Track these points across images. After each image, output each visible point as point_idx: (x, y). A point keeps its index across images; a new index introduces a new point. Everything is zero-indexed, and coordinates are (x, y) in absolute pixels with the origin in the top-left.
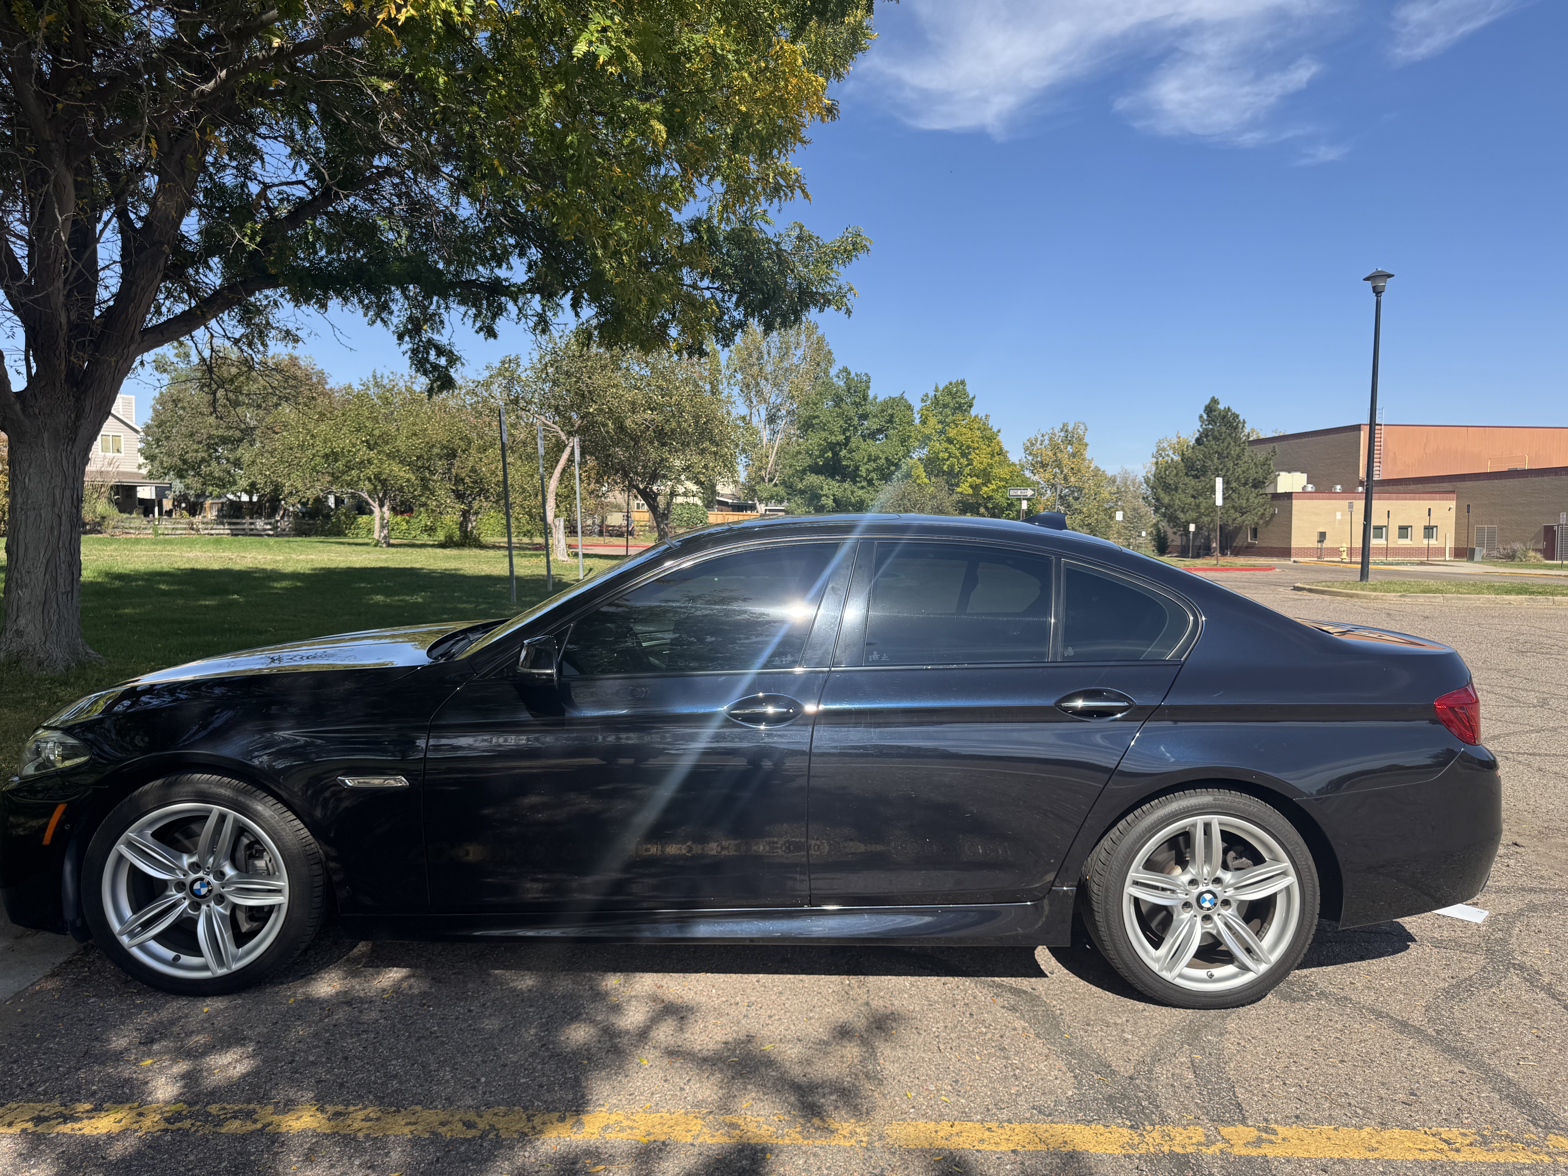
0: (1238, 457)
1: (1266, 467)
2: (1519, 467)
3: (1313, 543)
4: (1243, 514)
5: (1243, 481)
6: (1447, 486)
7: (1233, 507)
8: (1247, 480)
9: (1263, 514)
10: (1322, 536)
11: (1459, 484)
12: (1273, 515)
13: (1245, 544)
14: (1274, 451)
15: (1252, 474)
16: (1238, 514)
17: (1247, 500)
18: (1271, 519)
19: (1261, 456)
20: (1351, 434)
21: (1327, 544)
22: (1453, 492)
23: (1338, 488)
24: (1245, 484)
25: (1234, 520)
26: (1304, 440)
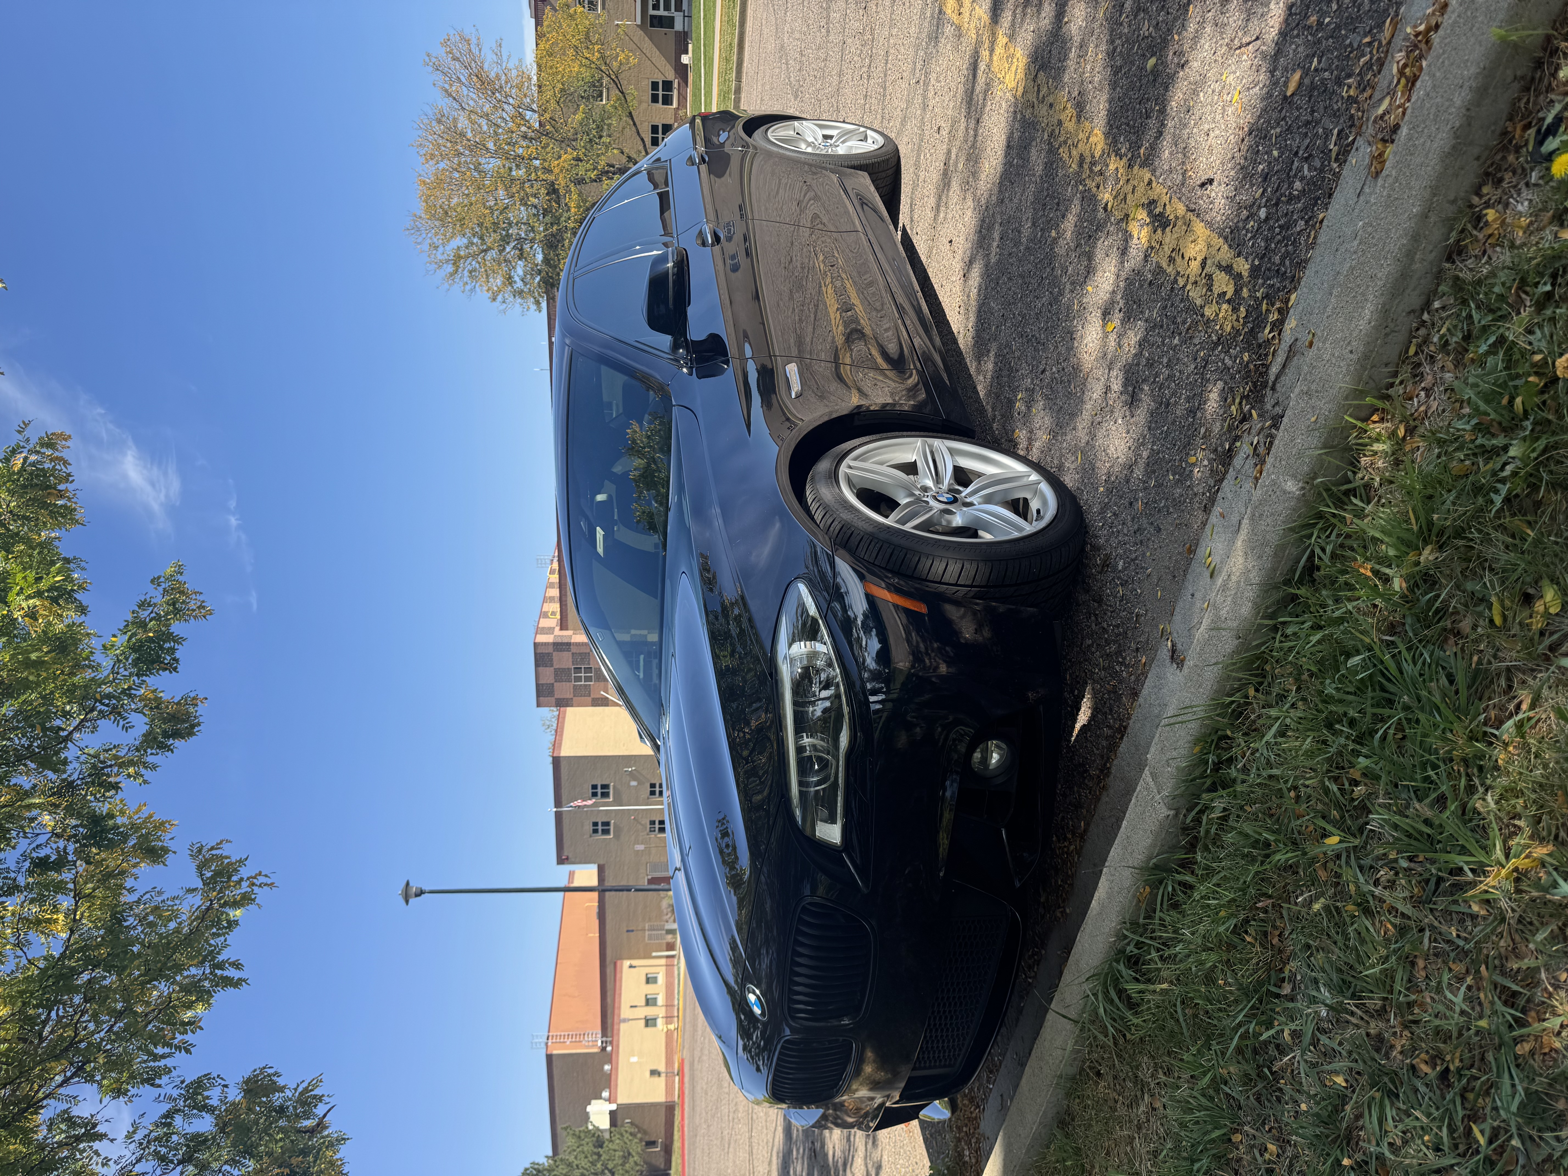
0: (570, 1165)
1: (582, 1135)
2: (596, 910)
3: (661, 1082)
4: (629, 1154)
5: (595, 1157)
6: (610, 970)
7: (623, 1165)
8: (595, 1153)
9: (631, 1134)
10: (654, 1073)
11: (608, 959)
12: (631, 1123)
13: (662, 1153)
14: (566, 1129)
15: (588, 1148)
16: (631, 1160)
17: (615, 1151)
18: (637, 1126)
19: (571, 1141)
20: (555, 1063)
21: (662, 1068)
22: (615, 964)
23: (607, 1067)
24: (599, 1155)
25: (636, 1163)
26: (557, 1111)
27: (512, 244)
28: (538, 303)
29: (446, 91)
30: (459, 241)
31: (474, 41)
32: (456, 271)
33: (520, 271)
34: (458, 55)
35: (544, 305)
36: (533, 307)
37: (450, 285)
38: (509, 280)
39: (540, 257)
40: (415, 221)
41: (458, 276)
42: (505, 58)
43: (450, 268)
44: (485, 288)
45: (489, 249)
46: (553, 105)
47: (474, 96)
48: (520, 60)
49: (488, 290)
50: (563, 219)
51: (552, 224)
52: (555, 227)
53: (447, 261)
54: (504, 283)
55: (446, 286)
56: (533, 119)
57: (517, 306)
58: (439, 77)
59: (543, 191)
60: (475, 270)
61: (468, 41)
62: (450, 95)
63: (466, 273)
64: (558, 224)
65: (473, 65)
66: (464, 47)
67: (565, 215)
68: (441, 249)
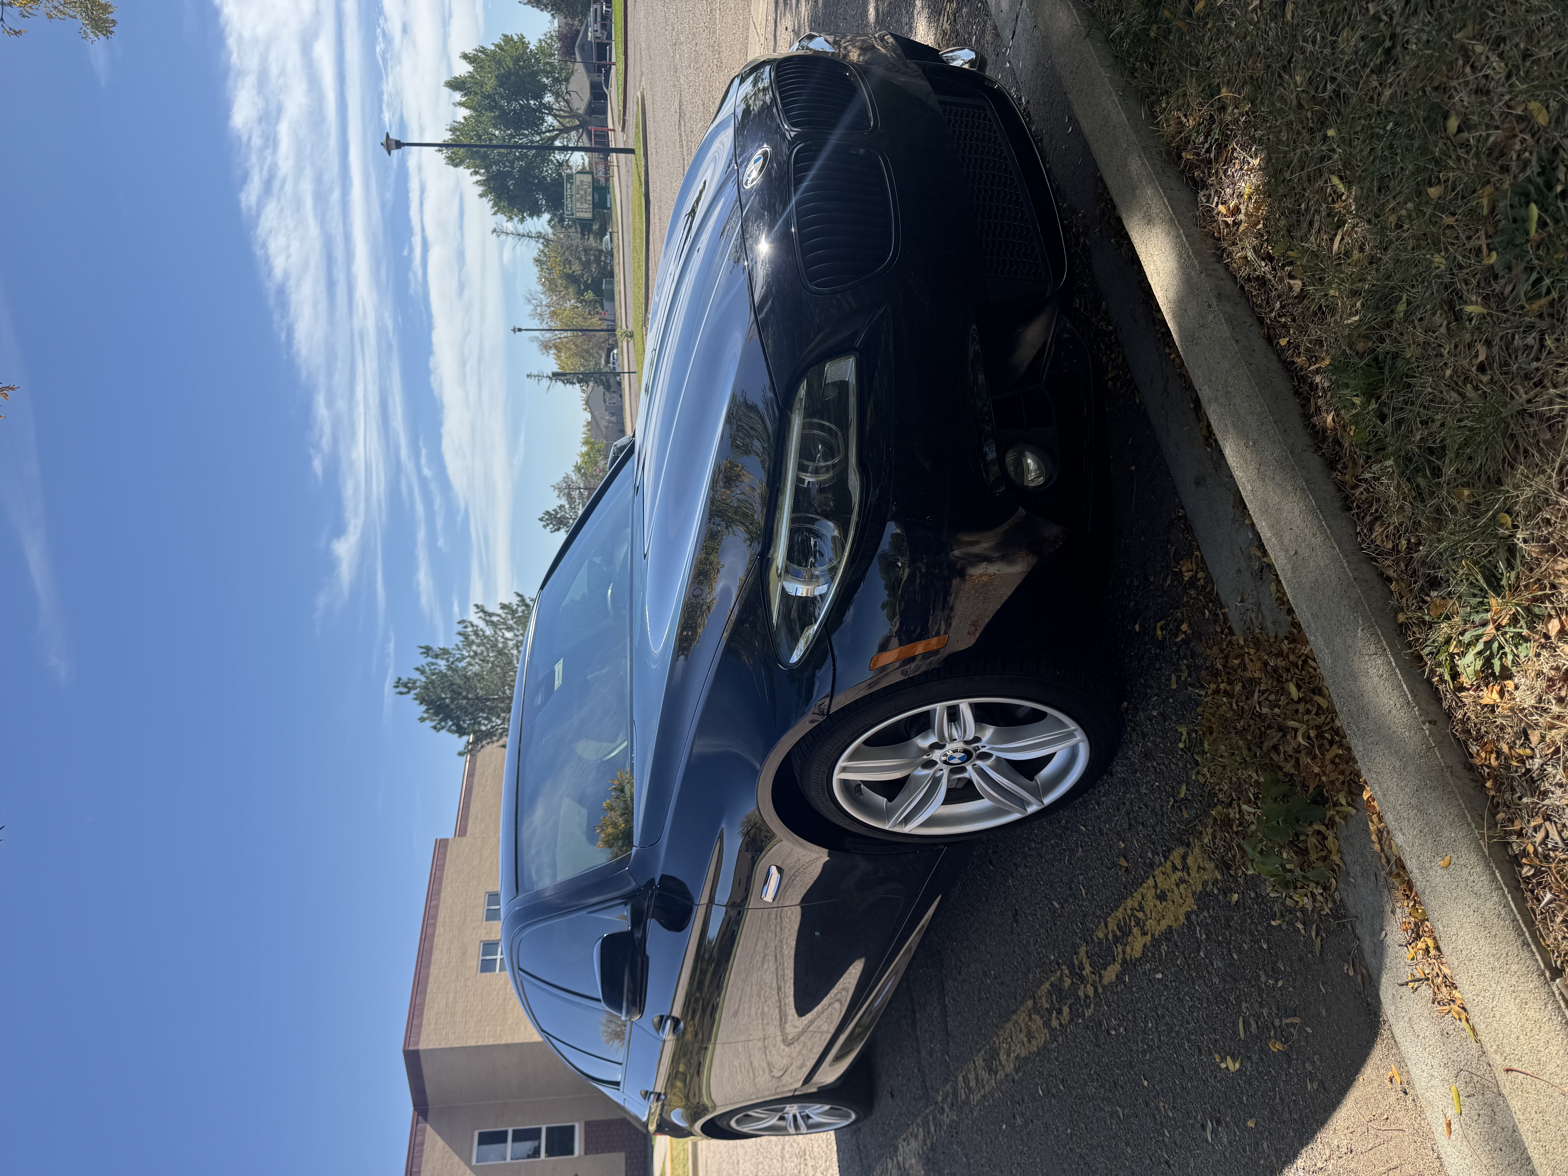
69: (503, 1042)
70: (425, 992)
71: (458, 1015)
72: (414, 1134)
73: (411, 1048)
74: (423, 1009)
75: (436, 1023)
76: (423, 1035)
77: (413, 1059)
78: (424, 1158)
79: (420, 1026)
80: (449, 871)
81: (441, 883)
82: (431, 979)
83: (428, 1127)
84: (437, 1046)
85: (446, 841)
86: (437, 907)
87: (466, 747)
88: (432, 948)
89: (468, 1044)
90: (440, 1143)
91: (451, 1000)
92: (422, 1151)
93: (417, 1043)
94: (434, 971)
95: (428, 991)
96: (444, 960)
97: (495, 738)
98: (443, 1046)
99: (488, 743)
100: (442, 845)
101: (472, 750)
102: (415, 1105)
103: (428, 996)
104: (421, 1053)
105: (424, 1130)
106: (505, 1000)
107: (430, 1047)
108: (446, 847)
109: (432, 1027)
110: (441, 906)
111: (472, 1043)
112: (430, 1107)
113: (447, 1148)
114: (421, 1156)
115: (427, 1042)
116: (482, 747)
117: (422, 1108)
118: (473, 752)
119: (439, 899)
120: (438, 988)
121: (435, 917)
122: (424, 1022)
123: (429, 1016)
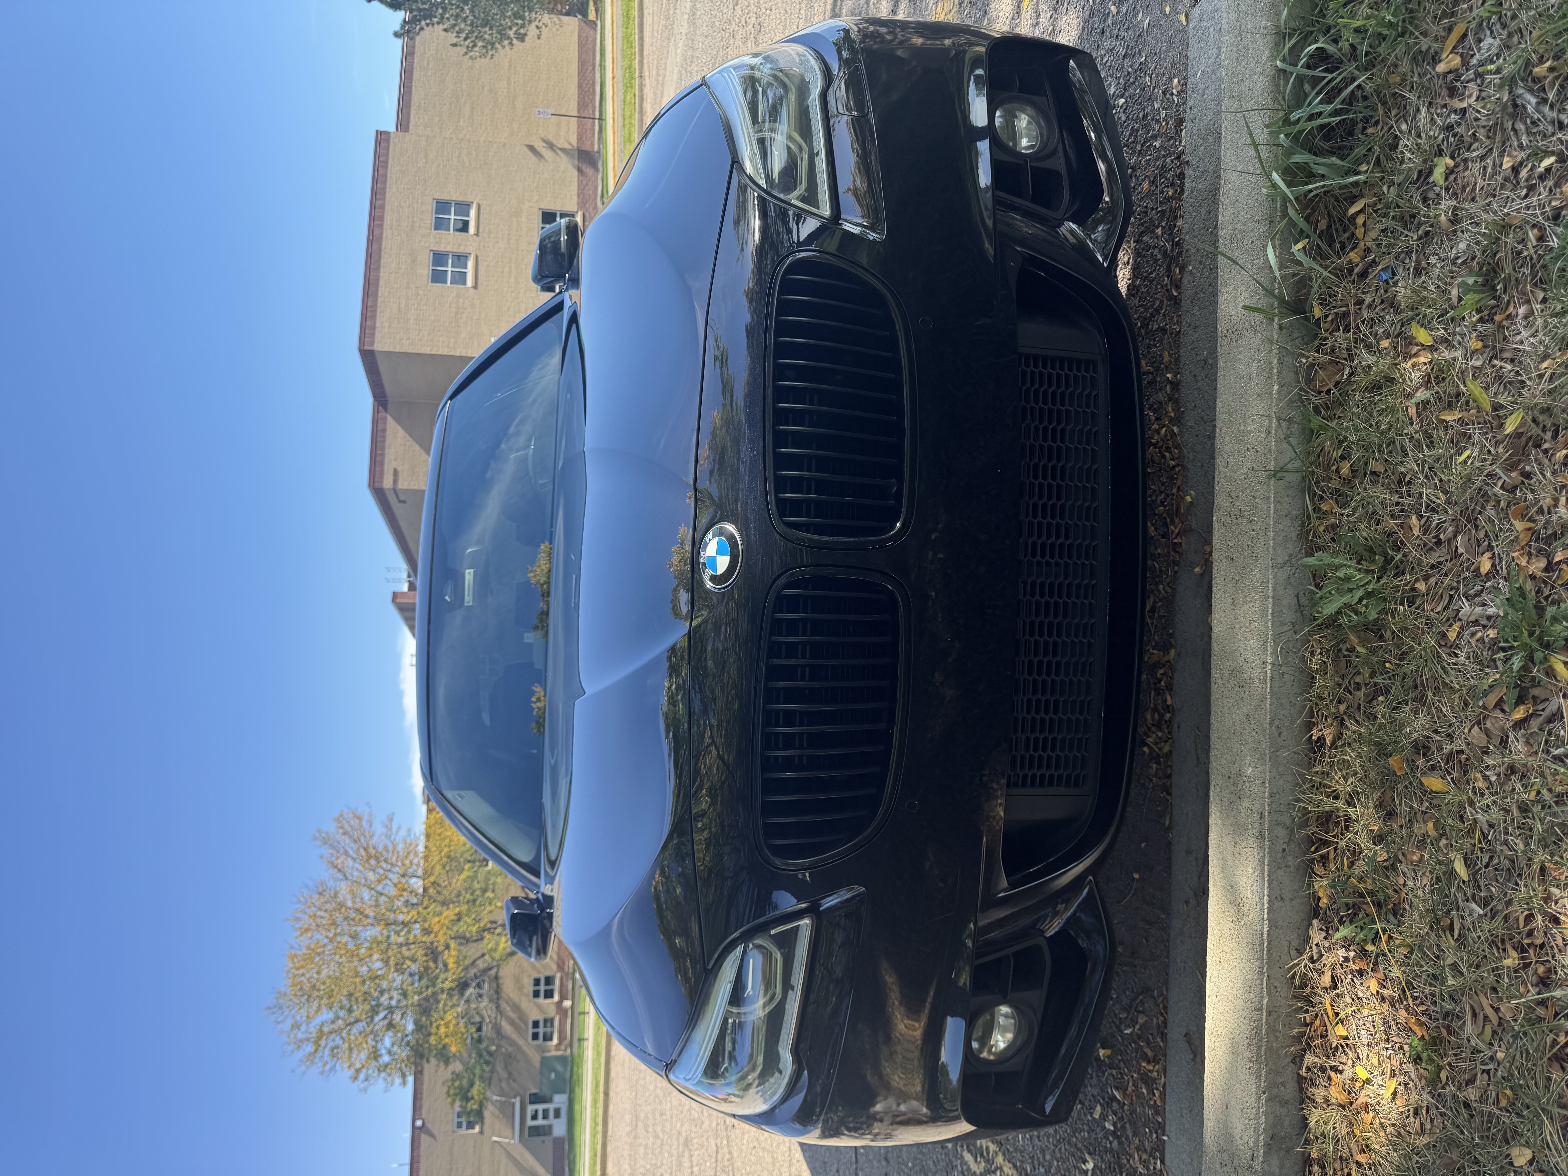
27: (382, 1015)
28: (404, 1076)
29: (332, 863)
30: (326, 1015)
31: (366, 818)
32: (316, 1051)
33: (387, 1042)
34: (348, 829)
35: (411, 1079)
36: (398, 1081)
37: (307, 1067)
38: (375, 1055)
39: (410, 1027)
40: (277, 999)
41: (319, 1055)
42: (394, 830)
43: (309, 1048)
44: (346, 1065)
45: (357, 1021)
46: (438, 868)
47: (360, 868)
48: (409, 830)
49: (349, 1067)
50: (439, 980)
51: (427, 987)
52: (430, 990)
53: (308, 1040)
54: (368, 1058)
55: (303, 1068)
56: (417, 884)
57: (380, 1081)
58: (326, 851)
59: (421, 952)
60: (337, 1047)
61: (360, 819)
62: (335, 867)
63: (327, 1051)
64: (434, 985)
65: (362, 839)
66: (355, 823)
67: (442, 976)
68: (303, 1028)
69: (458, 354)
70: (376, 295)
71: (412, 321)
72: (376, 421)
73: (366, 348)
74: (375, 311)
75: (389, 327)
76: (378, 337)
77: (369, 358)
78: (387, 443)
79: (374, 327)
80: (393, 169)
81: (385, 182)
82: (382, 283)
83: (389, 417)
84: (391, 350)
85: (388, 133)
86: (382, 207)
87: (403, 27)
88: (380, 250)
89: (422, 352)
90: (401, 432)
91: (403, 306)
92: (384, 437)
93: (372, 344)
94: (384, 275)
95: (380, 293)
96: (393, 265)
97: (435, 20)
98: (397, 350)
99: (428, 25)
100: (382, 138)
101: (409, 31)
102: (375, 396)
103: (380, 300)
104: (377, 355)
105: (385, 419)
106: (457, 313)
107: (385, 349)
108: (388, 141)
109: (386, 330)
110: (387, 208)
111: (427, 350)
112: (390, 399)
113: (408, 438)
114: (384, 441)
115: (382, 343)
116: (422, 29)
117: (381, 399)
118: (411, 35)
119: (384, 199)
120: (389, 293)
121: (382, 218)
122: (378, 325)
123: (383, 319)
